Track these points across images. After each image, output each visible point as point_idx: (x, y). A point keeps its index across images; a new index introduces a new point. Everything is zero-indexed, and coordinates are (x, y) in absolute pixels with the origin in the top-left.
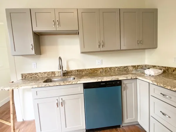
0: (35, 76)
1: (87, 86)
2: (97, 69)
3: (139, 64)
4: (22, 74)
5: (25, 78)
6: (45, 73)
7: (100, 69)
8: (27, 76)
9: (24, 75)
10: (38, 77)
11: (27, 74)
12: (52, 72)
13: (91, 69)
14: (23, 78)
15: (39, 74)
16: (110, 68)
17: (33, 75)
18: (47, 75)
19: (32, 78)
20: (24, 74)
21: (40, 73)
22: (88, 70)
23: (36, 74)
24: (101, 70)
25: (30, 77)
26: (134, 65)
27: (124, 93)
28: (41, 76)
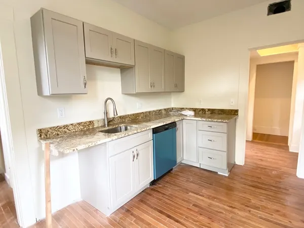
0: (64, 130)
1: (155, 131)
2: (139, 113)
3: (168, 107)
4: (41, 130)
5: (46, 136)
6: (79, 124)
7: (141, 113)
8: (49, 133)
9: (44, 131)
10: (68, 131)
11: (51, 128)
12: (90, 122)
13: (133, 115)
14: (42, 137)
15: (71, 126)
16: (150, 112)
17: (61, 130)
18: (82, 128)
19: (58, 134)
20: (44, 129)
21: (72, 124)
22: (131, 115)
23: (66, 127)
24: (142, 115)
25: (54, 133)
26: (165, 108)
27: (178, 133)
28: (74, 130)
